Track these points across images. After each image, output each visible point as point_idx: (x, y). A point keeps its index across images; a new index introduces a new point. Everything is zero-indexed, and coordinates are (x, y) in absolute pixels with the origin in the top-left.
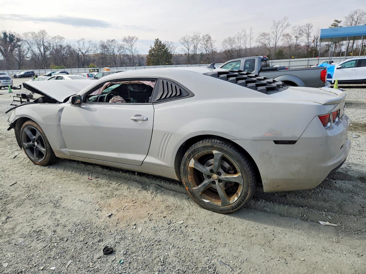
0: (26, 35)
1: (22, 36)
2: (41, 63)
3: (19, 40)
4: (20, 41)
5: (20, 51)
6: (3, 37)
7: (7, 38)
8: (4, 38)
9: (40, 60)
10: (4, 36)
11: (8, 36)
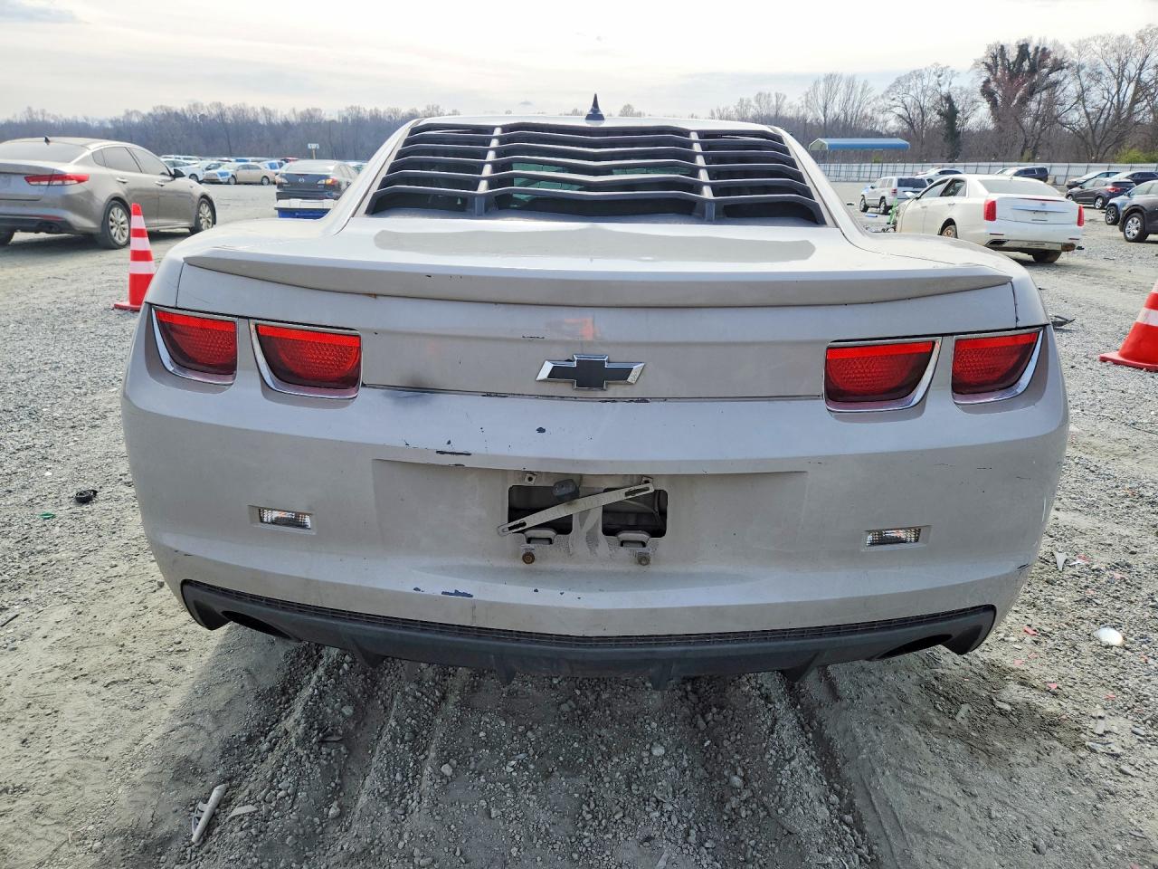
0: (1081, 47)
1: (1072, 50)
2: (1098, 142)
3: (1058, 66)
4: (1062, 68)
5: (1051, 102)
6: (1014, 59)
7: (1024, 60)
8: (1014, 63)
9: (1097, 132)
10: (1018, 56)
11: (1028, 54)
